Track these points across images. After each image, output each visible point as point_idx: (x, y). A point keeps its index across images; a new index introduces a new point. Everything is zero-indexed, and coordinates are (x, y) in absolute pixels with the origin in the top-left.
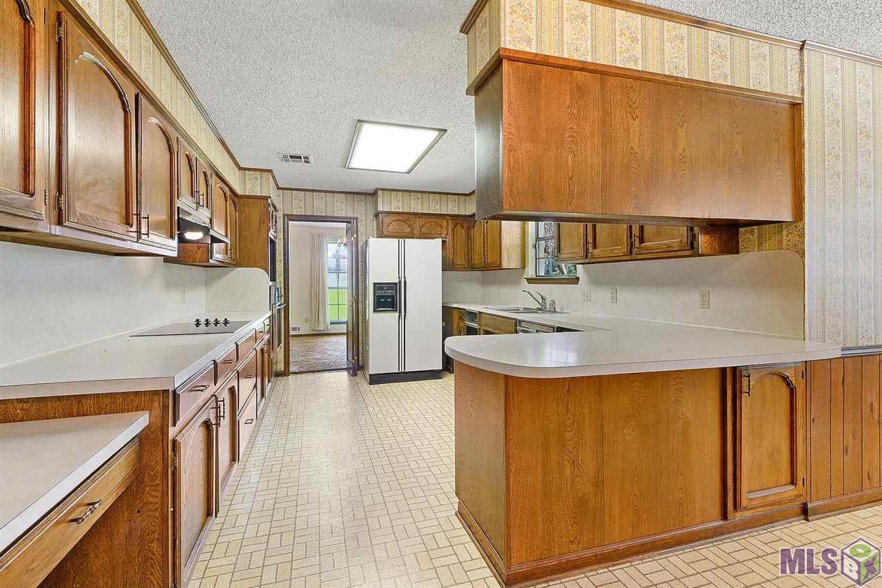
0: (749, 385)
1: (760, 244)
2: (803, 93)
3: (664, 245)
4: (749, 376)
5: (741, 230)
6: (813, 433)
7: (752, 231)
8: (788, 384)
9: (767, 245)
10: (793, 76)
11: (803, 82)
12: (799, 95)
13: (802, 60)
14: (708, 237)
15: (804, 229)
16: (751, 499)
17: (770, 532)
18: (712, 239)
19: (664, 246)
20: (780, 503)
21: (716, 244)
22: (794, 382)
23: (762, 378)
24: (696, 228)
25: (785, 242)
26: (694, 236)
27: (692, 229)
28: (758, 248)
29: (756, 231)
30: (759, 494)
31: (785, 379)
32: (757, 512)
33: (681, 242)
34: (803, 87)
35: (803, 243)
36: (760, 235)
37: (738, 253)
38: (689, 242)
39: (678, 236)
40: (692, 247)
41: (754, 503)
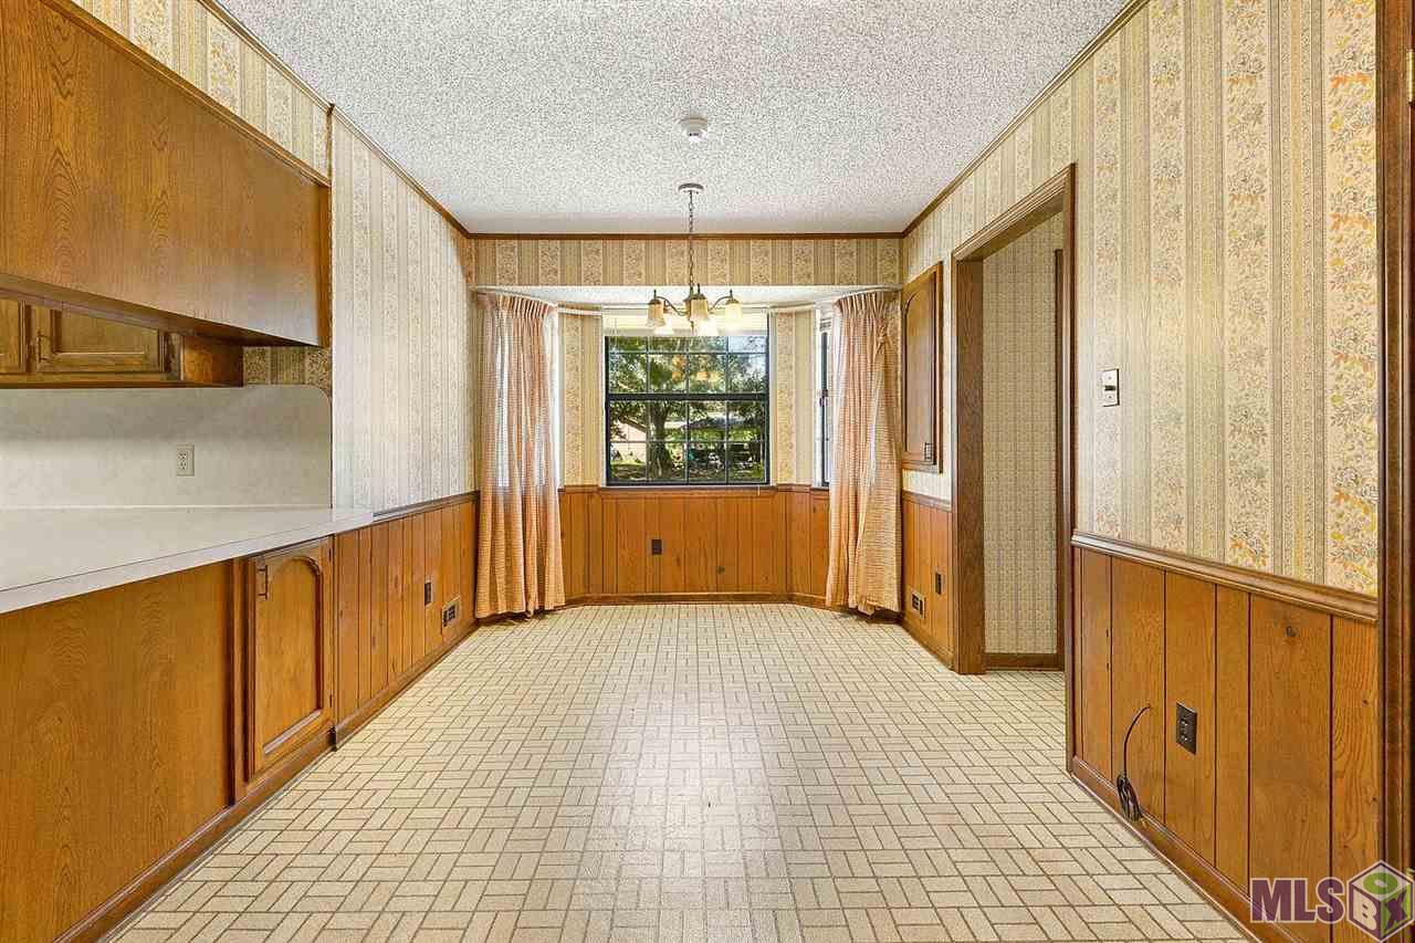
0: (267, 582)
1: (274, 375)
2: (330, 175)
3: (110, 358)
4: (266, 570)
5: (247, 350)
6: (340, 631)
7: (263, 354)
8: (314, 571)
9: (284, 376)
10: (319, 145)
11: (330, 160)
12: (325, 174)
13: (329, 128)
14: (195, 354)
15: (331, 357)
16: (269, 753)
17: (294, 789)
18: (203, 357)
19: (110, 362)
20: (304, 742)
21: (208, 367)
22: (320, 567)
23: (282, 570)
24: (174, 336)
25: (307, 375)
26: (170, 349)
27: (167, 336)
28: (272, 379)
29: (268, 354)
30: (278, 742)
31: (310, 564)
32: (275, 771)
33: (146, 357)
34: (330, 166)
35: (330, 377)
36: (274, 363)
37: (241, 385)
38: (162, 358)
39: (142, 345)
40: (168, 368)
41: (272, 757)
